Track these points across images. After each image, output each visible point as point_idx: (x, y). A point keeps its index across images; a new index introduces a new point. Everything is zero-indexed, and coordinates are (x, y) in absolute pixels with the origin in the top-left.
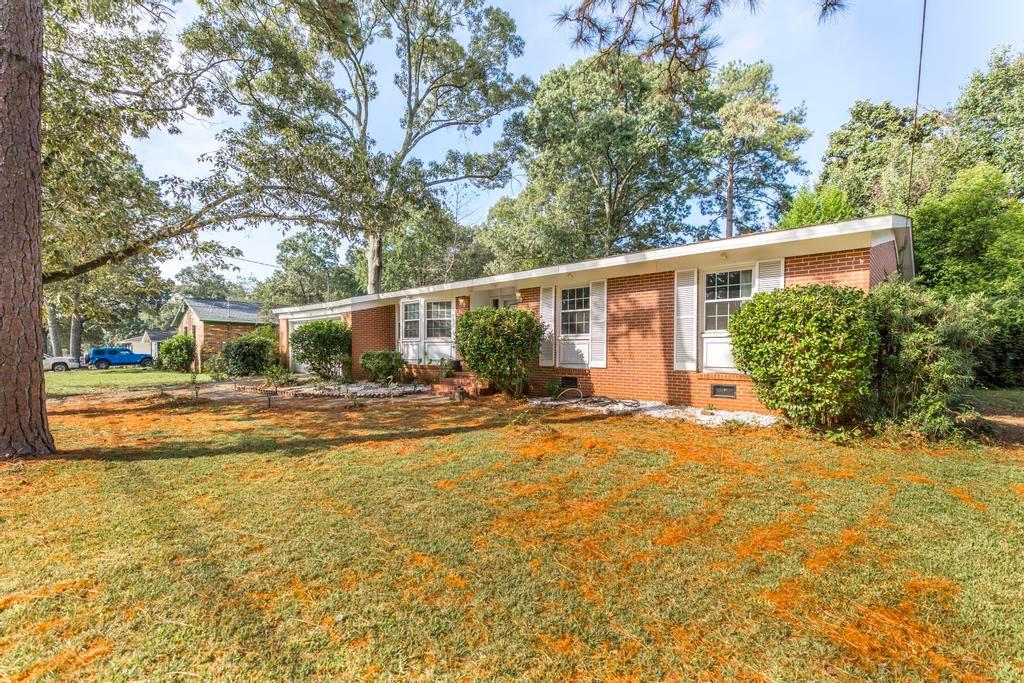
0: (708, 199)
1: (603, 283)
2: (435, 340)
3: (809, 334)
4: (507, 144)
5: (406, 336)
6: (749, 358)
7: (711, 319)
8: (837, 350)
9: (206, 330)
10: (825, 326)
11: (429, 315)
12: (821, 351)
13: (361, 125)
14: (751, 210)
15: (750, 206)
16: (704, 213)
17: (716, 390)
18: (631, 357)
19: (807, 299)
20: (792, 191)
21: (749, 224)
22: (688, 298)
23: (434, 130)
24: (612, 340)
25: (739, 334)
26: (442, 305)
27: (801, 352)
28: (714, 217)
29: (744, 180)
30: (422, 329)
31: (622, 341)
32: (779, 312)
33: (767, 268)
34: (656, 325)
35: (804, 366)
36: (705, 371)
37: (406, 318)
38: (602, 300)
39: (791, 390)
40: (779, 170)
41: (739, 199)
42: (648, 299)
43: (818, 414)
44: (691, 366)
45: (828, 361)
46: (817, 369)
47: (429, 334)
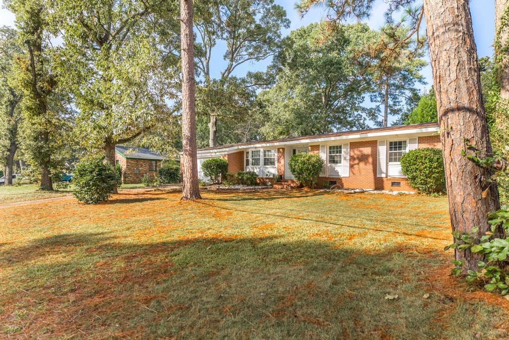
0: (374, 94)
1: (348, 144)
2: (268, 166)
3: (426, 163)
4: (274, 66)
5: (252, 165)
6: (407, 171)
7: (391, 159)
8: (434, 168)
9: (127, 162)
10: (431, 161)
11: (265, 155)
12: (430, 168)
13: (206, 59)
14: (397, 100)
15: (396, 98)
16: (372, 101)
17: (393, 184)
18: (360, 173)
19: (426, 152)
20: (418, 92)
21: (396, 108)
22: (383, 150)
23: (242, 62)
24: (352, 166)
25: (404, 163)
27: (424, 168)
28: (378, 104)
29: (394, 84)
30: (262, 162)
31: (356, 167)
32: (417, 156)
33: (412, 141)
34: (370, 160)
35: (424, 173)
36: (389, 177)
37: (252, 157)
38: (347, 150)
39: (421, 180)
40: (411, 80)
41: (390, 95)
42: (367, 150)
43: (429, 188)
44: (383, 175)
45: (432, 171)
46: (429, 174)
47: (265, 164)
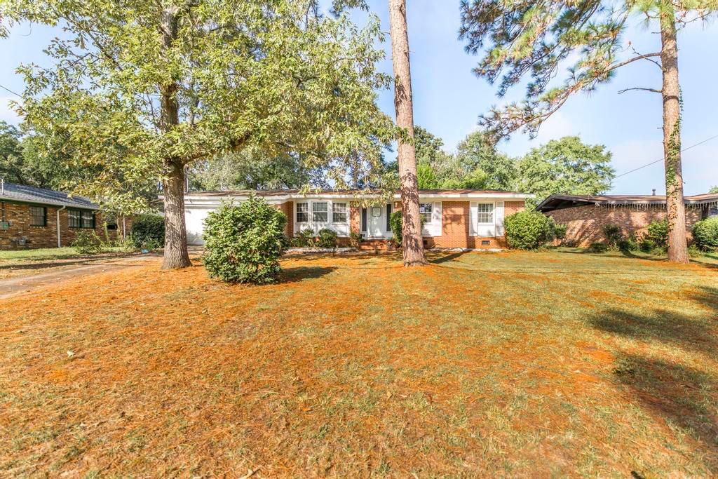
1: (439, 203)
2: (338, 223)
5: (314, 221)
7: (481, 219)
11: (334, 209)
17: (483, 242)
18: (452, 232)
22: (474, 211)
24: (444, 226)
26: (341, 205)
30: (330, 217)
31: (448, 226)
34: (463, 220)
36: (480, 236)
37: (314, 210)
38: (439, 209)
42: (459, 211)
44: (475, 235)
47: (335, 220)
